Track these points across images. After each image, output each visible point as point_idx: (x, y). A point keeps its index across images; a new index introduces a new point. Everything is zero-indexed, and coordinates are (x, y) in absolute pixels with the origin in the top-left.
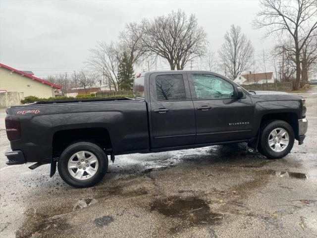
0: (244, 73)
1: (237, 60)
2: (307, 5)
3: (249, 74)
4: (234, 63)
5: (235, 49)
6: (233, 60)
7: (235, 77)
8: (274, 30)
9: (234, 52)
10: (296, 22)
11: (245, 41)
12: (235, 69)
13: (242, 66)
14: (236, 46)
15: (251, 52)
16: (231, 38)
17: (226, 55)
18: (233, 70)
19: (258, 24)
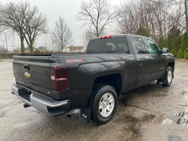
0: (68, 45)
1: (63, 38)
2: (101, 13)
3: (71, 46)
4: (62, 39)
5: (62, 31)
6: (61, 38)
7: (63, 48)
8: (87, 23)
9: (61, 33)
10: (97, 21)
11: (67, 27)
12: (62, 43)
13: (66, 42)
14: (62, 29)
15: (71, 34)
16: (59, 25)
17: (56, 34)
18: (61, 43)
19: (79, 18)
